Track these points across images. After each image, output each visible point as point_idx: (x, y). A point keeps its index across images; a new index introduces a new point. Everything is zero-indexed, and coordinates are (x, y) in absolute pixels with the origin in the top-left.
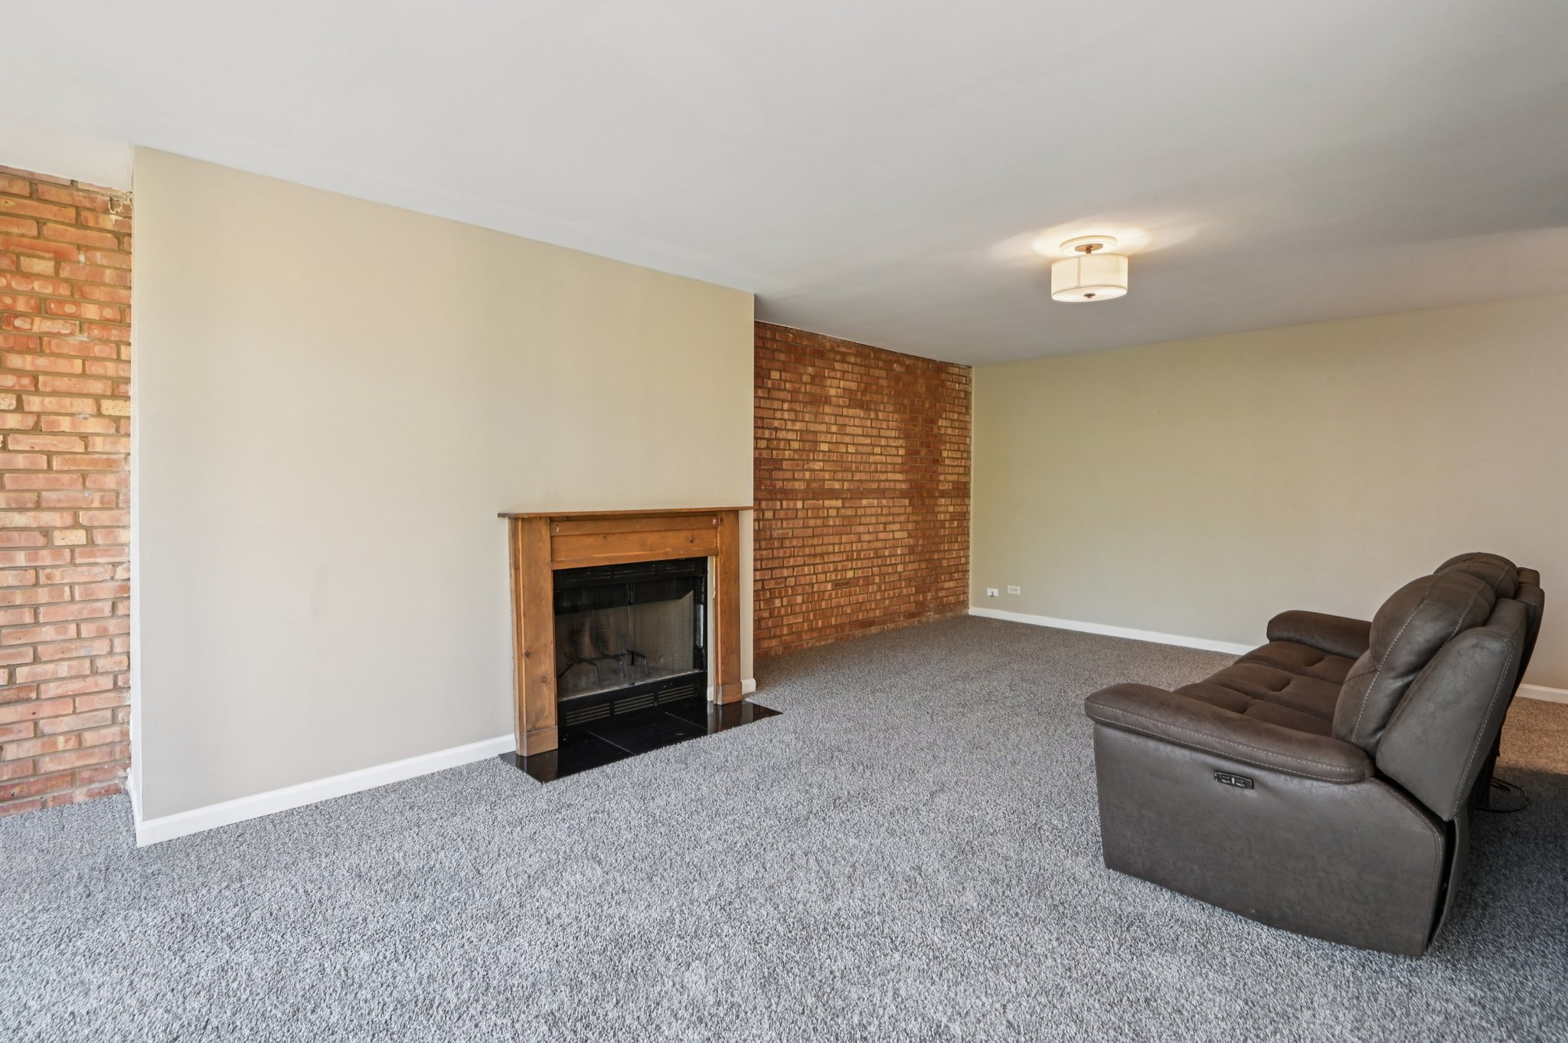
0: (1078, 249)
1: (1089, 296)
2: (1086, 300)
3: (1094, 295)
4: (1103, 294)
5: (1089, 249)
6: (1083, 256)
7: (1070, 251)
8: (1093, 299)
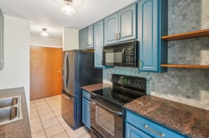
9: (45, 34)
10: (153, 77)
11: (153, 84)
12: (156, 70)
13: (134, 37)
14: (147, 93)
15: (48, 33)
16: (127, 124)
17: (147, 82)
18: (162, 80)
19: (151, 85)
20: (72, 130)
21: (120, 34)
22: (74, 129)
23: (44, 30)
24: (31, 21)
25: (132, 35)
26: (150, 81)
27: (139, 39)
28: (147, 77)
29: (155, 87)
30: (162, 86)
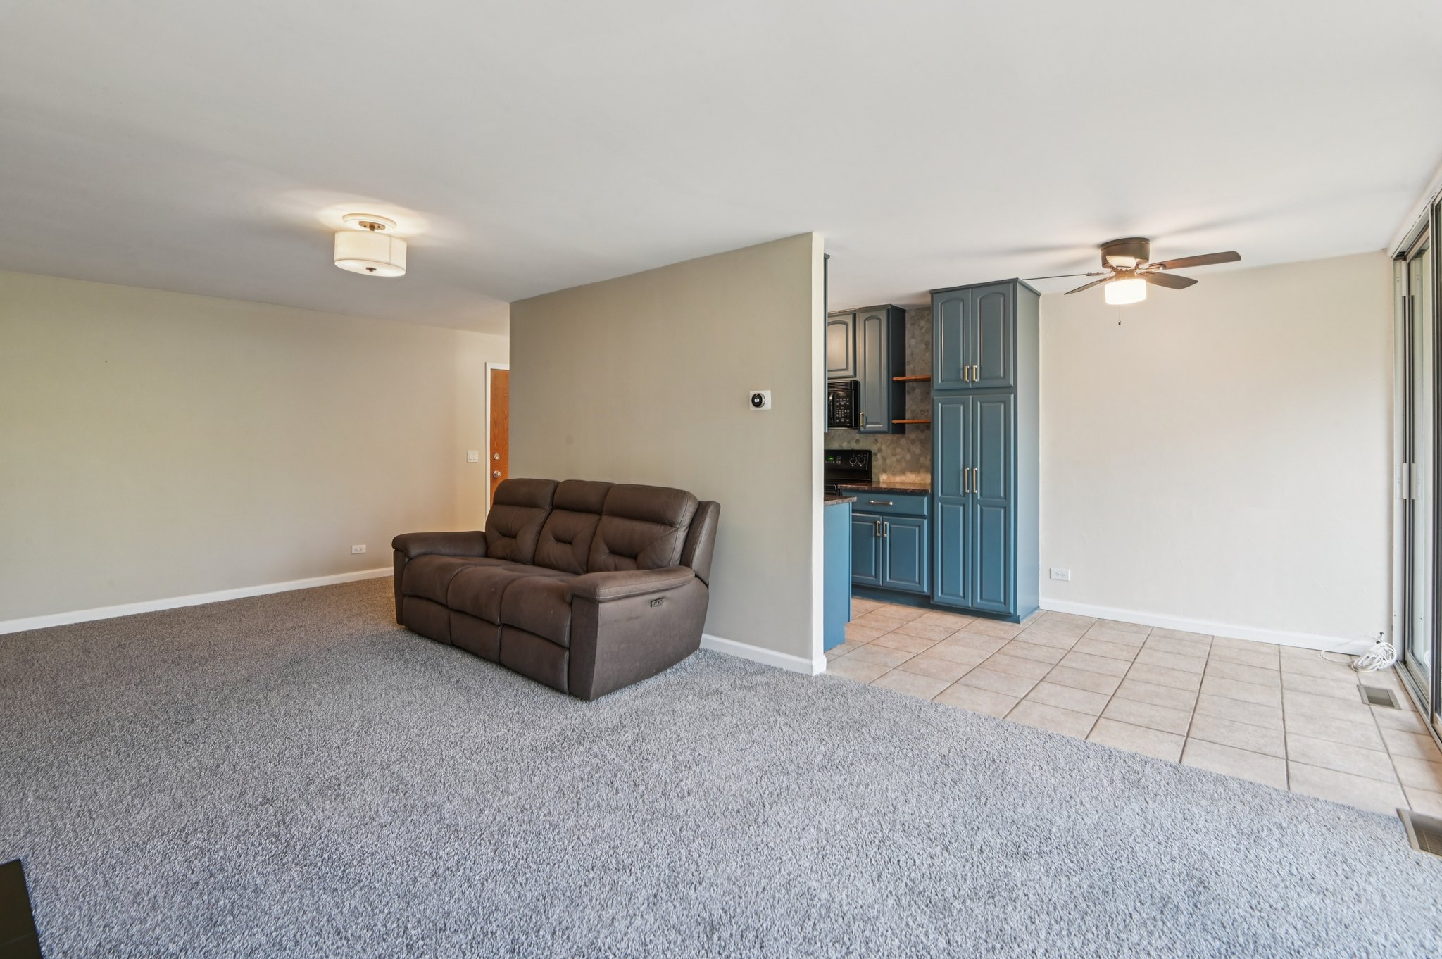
0: (362, 224)
1: (371, 269)
2: (368, 273)
3: (375, 270)
4: (382, 272)
5: (372, 227)
6: (367, 231)
7: (354, 224)
8: (373, 274)
10: (884, 448)
11: (884, 459)
12: (885, 429)
13: (850, 372)
14: (874, 478)
17: (873, 458)
18: (898, 449)
19: (880, 461)
25: (847, 369)
26: (879, 456)
27: (859, 378)
28: (874, 448)
29: (886, 465)
30: (897, 460)
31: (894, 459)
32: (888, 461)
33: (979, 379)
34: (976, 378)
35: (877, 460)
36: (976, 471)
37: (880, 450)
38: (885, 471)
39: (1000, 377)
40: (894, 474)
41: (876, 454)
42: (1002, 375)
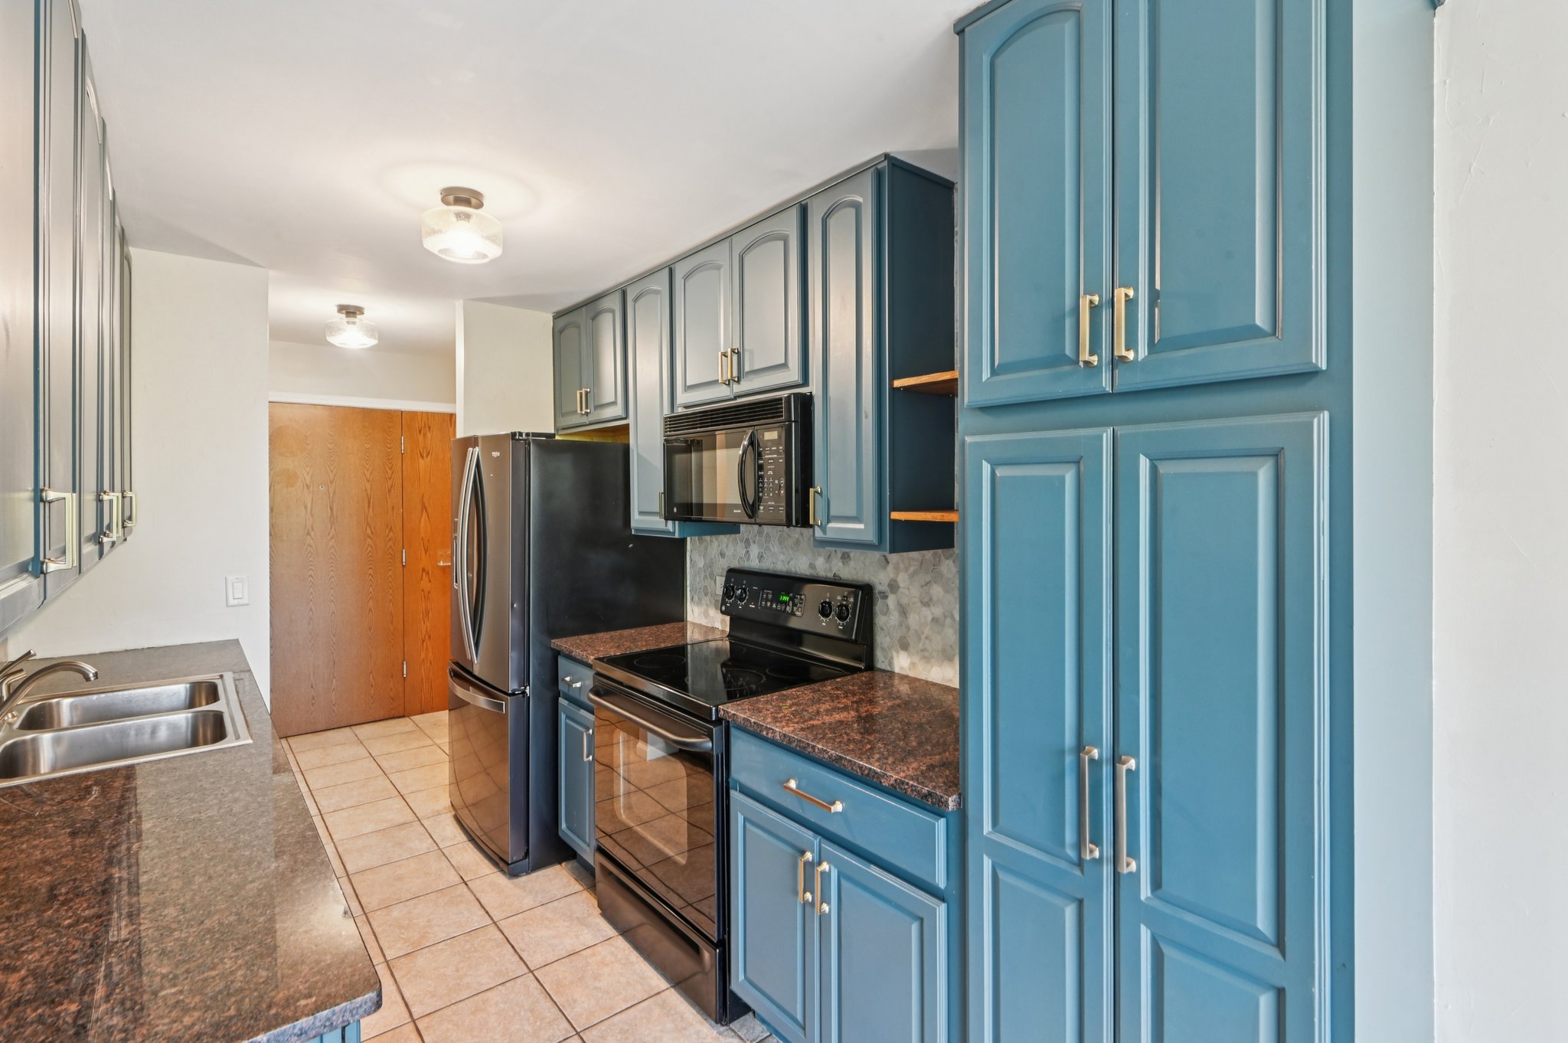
9: (352, 338)
10: (902, 579)
11: (903, 612)
13: (793, 375)
14: (881, 662)
15: (370, 331)
16: (734, 794)
17: (878, 607)
18: (937, 590)
19: (894, 618)
20: (501, 879)
21: (738, 353)
22: (513, 874)
23: (351, 311)
24: (272, 273)
25: (784, 366)
26: (891, 601)
27: (814, 388)
28: (880, 579)
29: (908, 628)
30: (935, 620)
31: (928, 613)
32: (913, 620)
33: (1143, 351)
34: (1131, 344)
35: (887, 611)
36: (1133, 775)
37: (894, 586)
38: (904, 646)
39: (1255, 332)
40: (926, 658)
41: (886, 597)
42: (1261, 319)
